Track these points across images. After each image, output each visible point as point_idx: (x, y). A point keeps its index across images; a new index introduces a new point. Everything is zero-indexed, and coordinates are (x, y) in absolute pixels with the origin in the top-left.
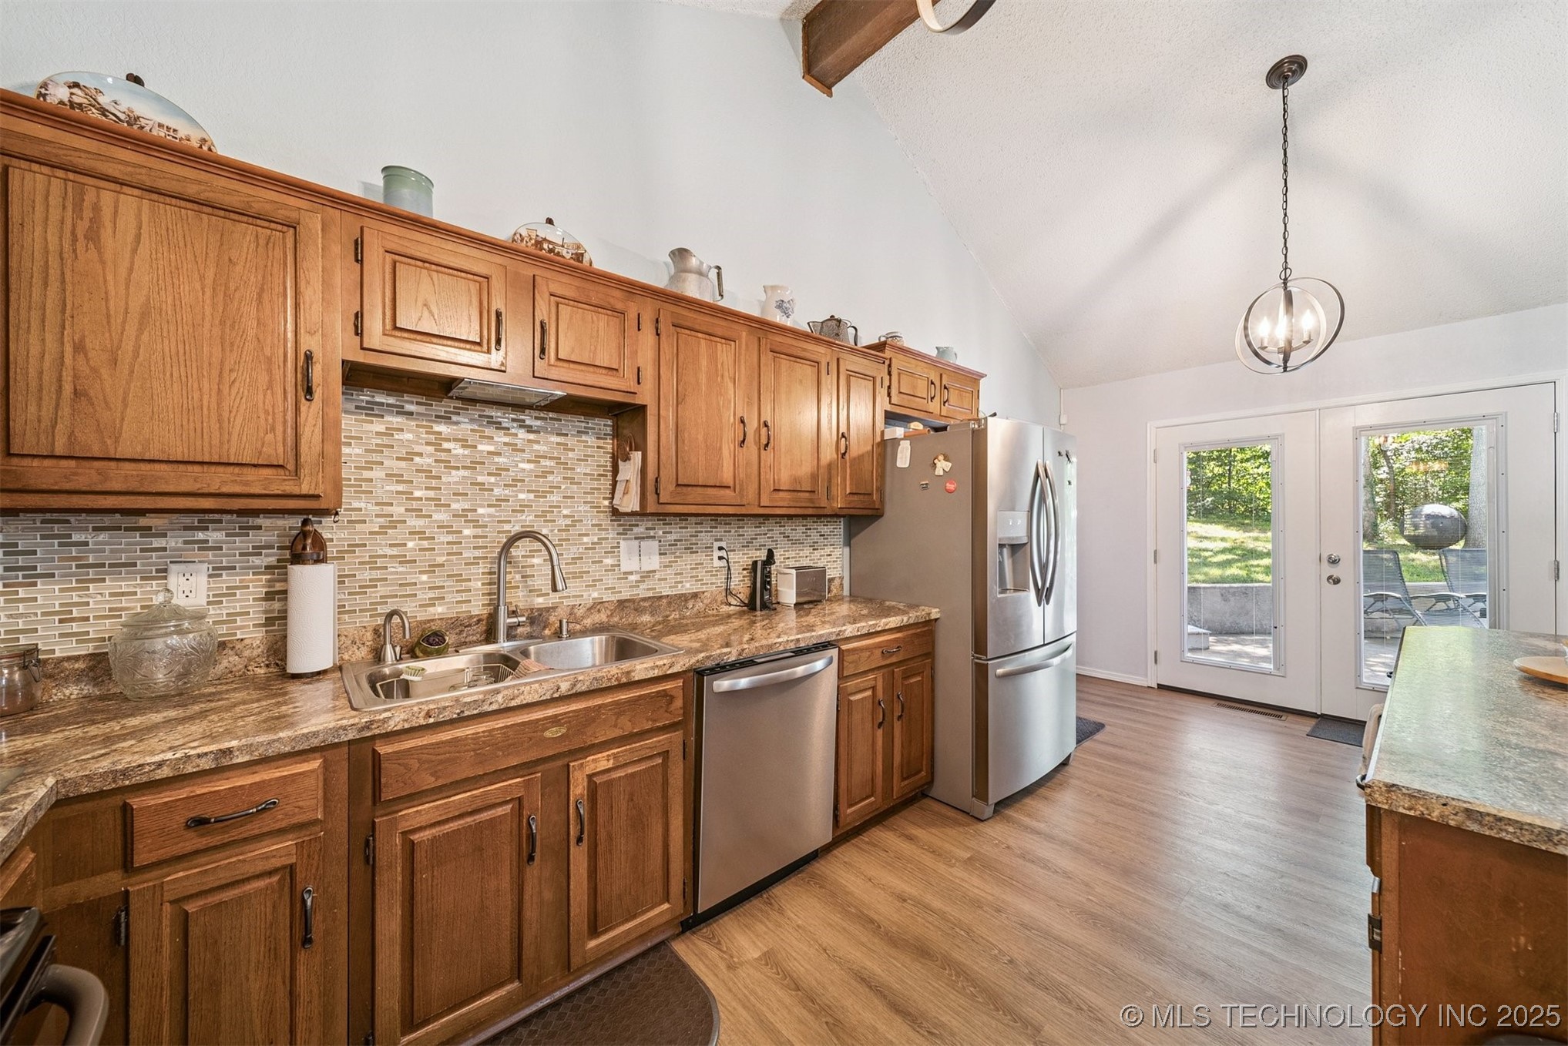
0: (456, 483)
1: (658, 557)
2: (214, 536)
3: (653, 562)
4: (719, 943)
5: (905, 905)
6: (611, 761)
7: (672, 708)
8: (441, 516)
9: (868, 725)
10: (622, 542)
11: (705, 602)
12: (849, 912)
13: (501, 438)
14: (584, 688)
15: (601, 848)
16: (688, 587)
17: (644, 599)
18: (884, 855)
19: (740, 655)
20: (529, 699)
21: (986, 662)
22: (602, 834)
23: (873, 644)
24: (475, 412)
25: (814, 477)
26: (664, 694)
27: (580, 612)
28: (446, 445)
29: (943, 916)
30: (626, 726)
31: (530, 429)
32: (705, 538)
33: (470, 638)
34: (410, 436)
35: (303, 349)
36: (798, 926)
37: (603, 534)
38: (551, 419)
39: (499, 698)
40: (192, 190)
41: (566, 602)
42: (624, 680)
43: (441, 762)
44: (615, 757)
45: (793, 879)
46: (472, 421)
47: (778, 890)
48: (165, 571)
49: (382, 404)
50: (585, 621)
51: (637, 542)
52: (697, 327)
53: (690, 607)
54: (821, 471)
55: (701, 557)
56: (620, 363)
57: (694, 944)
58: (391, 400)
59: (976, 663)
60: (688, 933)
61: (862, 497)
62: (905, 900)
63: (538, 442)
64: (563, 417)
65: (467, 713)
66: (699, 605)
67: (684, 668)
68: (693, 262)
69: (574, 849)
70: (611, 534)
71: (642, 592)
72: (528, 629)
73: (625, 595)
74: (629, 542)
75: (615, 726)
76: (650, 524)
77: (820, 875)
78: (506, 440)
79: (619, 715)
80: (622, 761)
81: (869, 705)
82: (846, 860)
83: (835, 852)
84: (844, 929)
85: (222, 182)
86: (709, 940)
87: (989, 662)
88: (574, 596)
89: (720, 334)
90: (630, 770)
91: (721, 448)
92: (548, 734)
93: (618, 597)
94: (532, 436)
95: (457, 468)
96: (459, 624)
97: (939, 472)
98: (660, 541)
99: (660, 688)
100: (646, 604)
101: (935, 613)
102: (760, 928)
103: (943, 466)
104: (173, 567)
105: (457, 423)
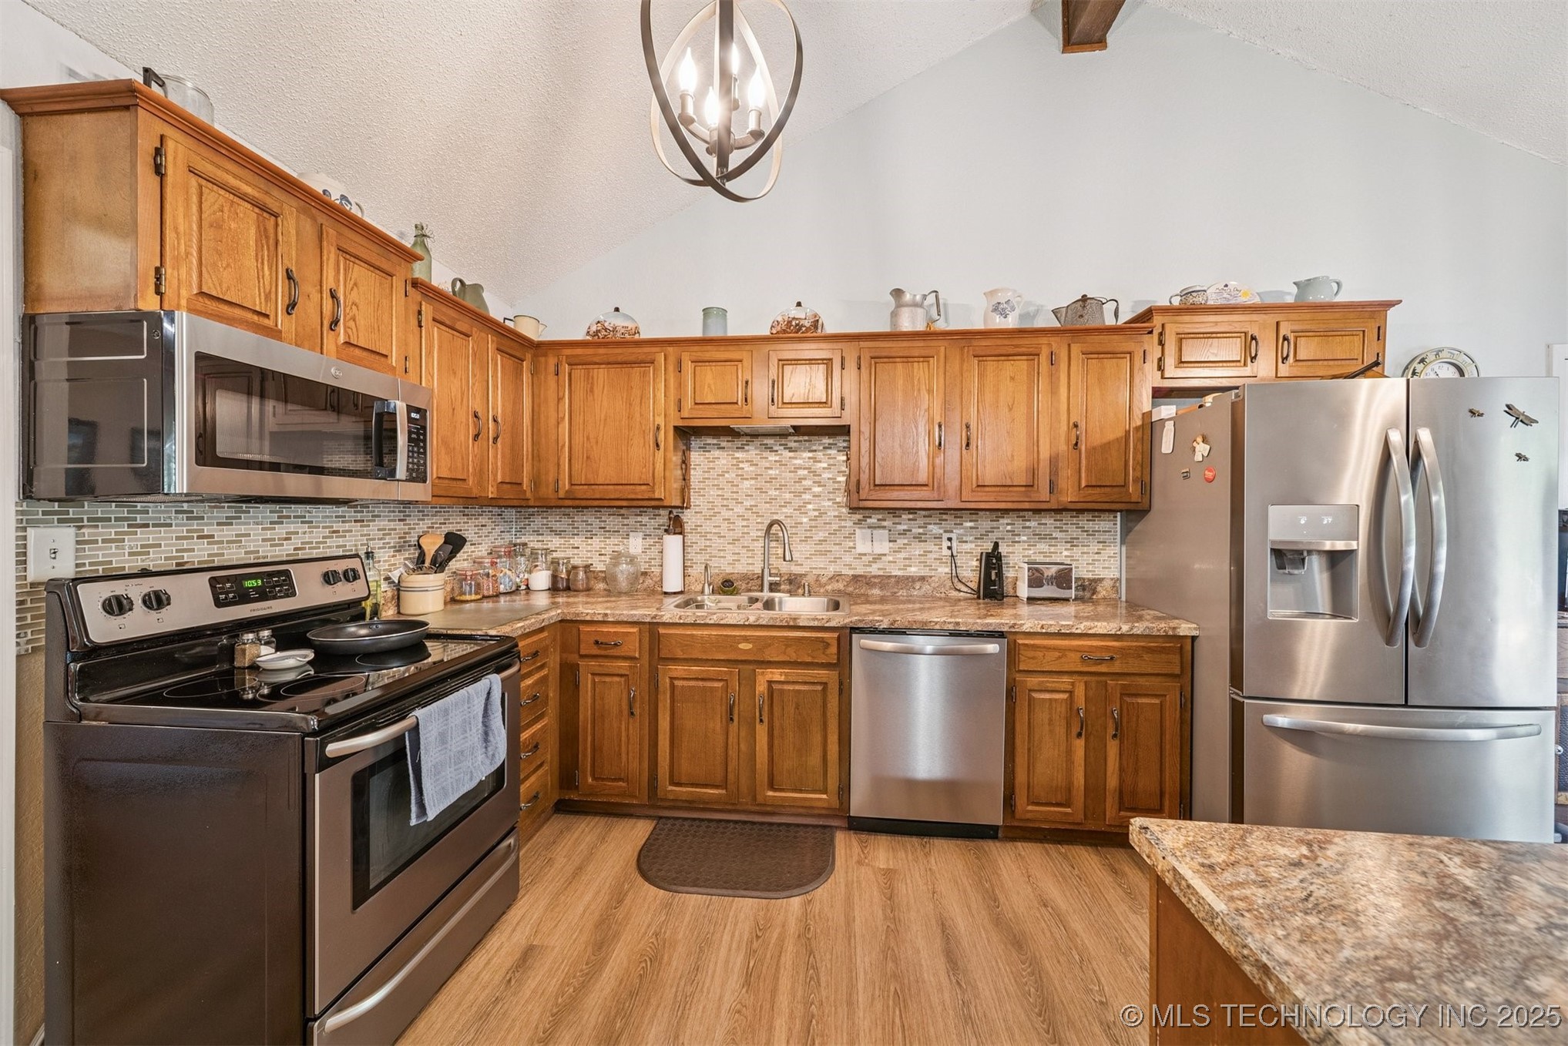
0: (746, 489)
1: (888, 543)
2: (645, 519)
3: (883, 546)
4: (866, 847)
5: (1043, 910)
6: (783, 677)
7: (828, 651)
8: (739, 509)
9: (1060, 730)
10: (857, 530)
11: (933, 585)
12: (983, 885)
13: (773, 457)
14: (764, 623)
15: (776, 733)
16: (913, 571)
17: (875, 577)
18: (1068, 869)
19: (892, 624)
20: (731, 622)
21: (1241, 700)
22: (777, 723)
23: (1065, 646)
24: (757, 442)
25: (1033, 472)
26: (822, 640)
27: (824, 580)
28: (741, 465)
29: (1072, 935)
30: (791, 656)
31: (791, 450)
32: (935, 529)
33: (753, 588)
34: (724, 462)
35: (656, 423)
36: (930, 869)
37: (843, 524)
38: (805, 441)
39: (715, 617)
40: (620, 359)
41: (815, 572)
42: (791, 623)
43: (686, 645)
44: (786, 674)
45: (959, 842)
46: (756, 448)
47: (939, 843)
48: (628, 535)
49: (710, 444)
50: (827, 587)
51: (870, 530)
52: (894, 354)
53: (918, 587)
54: (1041, 464)
55: (930, 546)
56: (827, 397)
57: (850, 840)
58: (715, 441)
59: (1233, 699)
60: (852, 832)
61: (1108, 489)
62: (1045, 906)
63: (796, 458)
64: (812, 438)
65: (698, 622)
66: (926, 588)
67: (839, 625)
68: (908, 297)
69: (758, 726)
70: (849, 524)
71: (874, 570)
72: (788, 587)
73: (860, 571)
74: (864, 531)
75: (785, 653)
76: (880, 517)
77: (985, 852)
78: (777, 458)
79: (787, 646)
80: (791, 679)
81: (1062, 709)
82: (1023, 853)
83: (1019, 844)
84: (965, 891)
85: (631, 350)
86: (861, 842)
87: (1246, 701)
88: (820, 568)
89: (917, 355)
90: (797, 687)
91: (917, 452)
92: (741, 646)
93: (851, 572)
94: (792, 454)
95: (747, 479)
96: (746, 578)
97: (1198, 457)
98: (890, 531)
99: (819, 635)
100: (876, 580)
101: (1186, 629)
102: (901, 854)
103: (1202, 449)
104: (631, 534)
105: (748, 451)
